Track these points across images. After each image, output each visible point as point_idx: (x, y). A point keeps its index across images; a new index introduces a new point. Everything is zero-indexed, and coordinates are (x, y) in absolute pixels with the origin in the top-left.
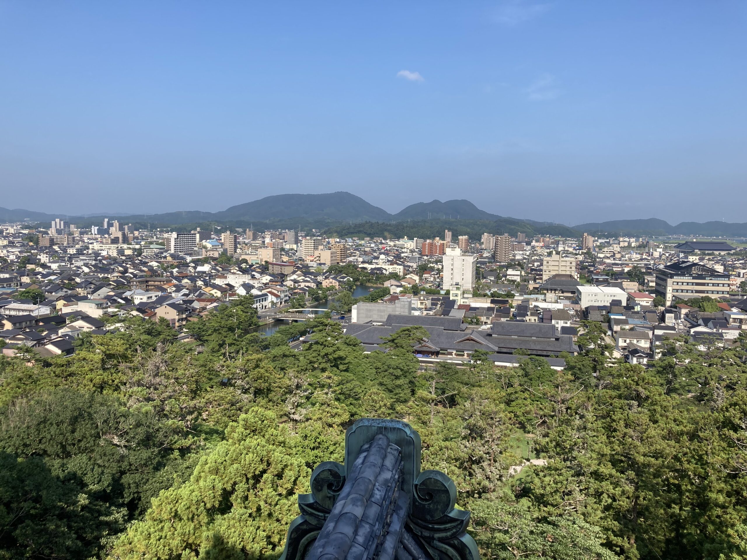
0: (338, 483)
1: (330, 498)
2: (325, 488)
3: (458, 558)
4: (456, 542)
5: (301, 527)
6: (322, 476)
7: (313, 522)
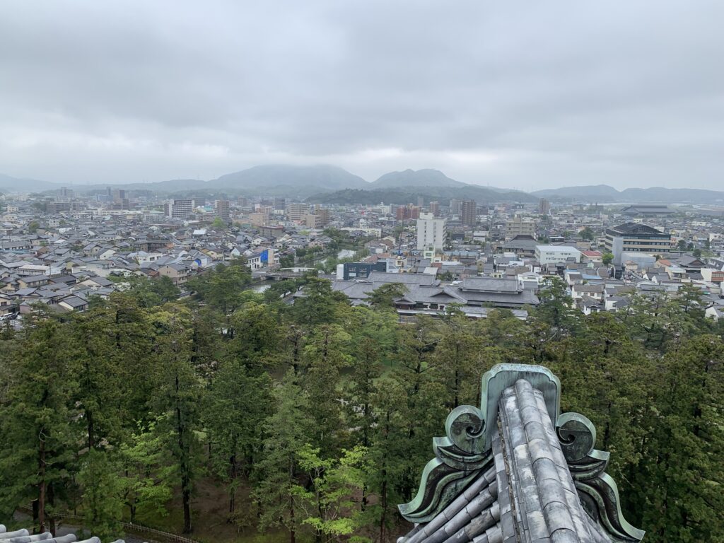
0: (477, 427)
1: (469, 441)
2: (464, 431)
3: (600, 497)
4: (598, 482)
6: (461, 420)
7: (452, 464)
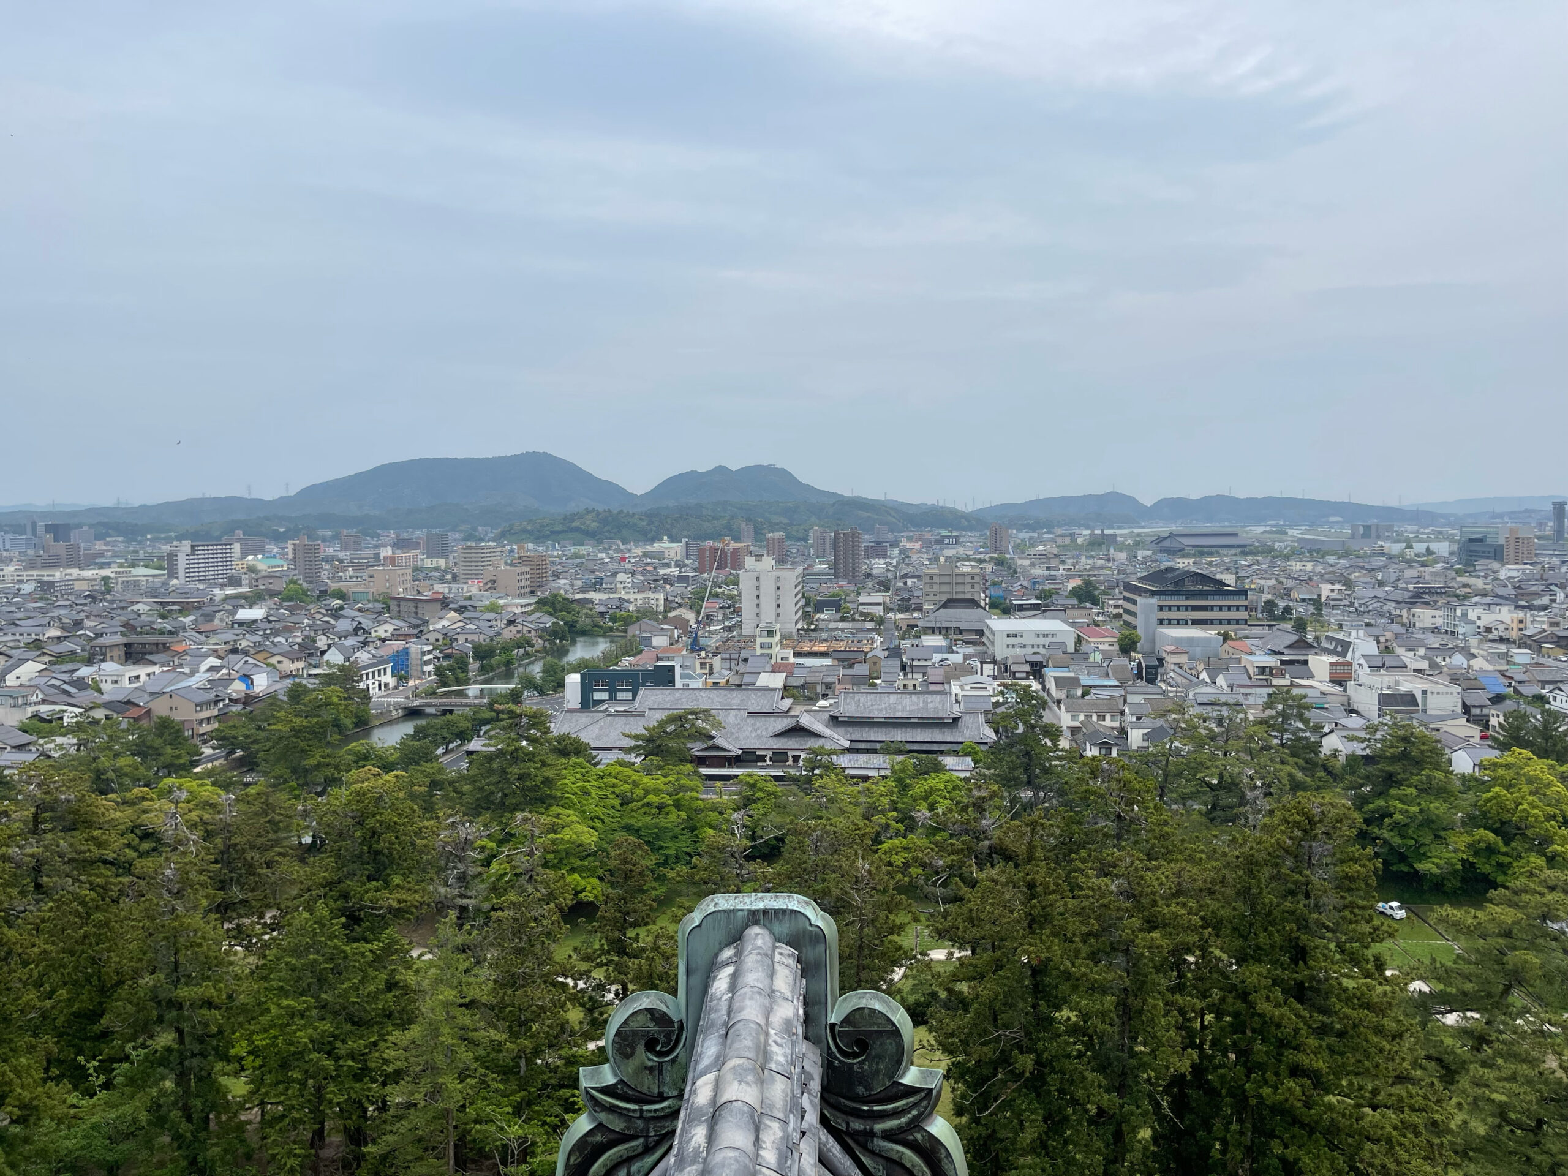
0: (668, 1036)
1: (651, 1069)
2: (641, 1049)
3: (925, 1169)
4: (919, 1136)
5: (590, 1139)
6: (633, 1025)
7: (617, 1125)
